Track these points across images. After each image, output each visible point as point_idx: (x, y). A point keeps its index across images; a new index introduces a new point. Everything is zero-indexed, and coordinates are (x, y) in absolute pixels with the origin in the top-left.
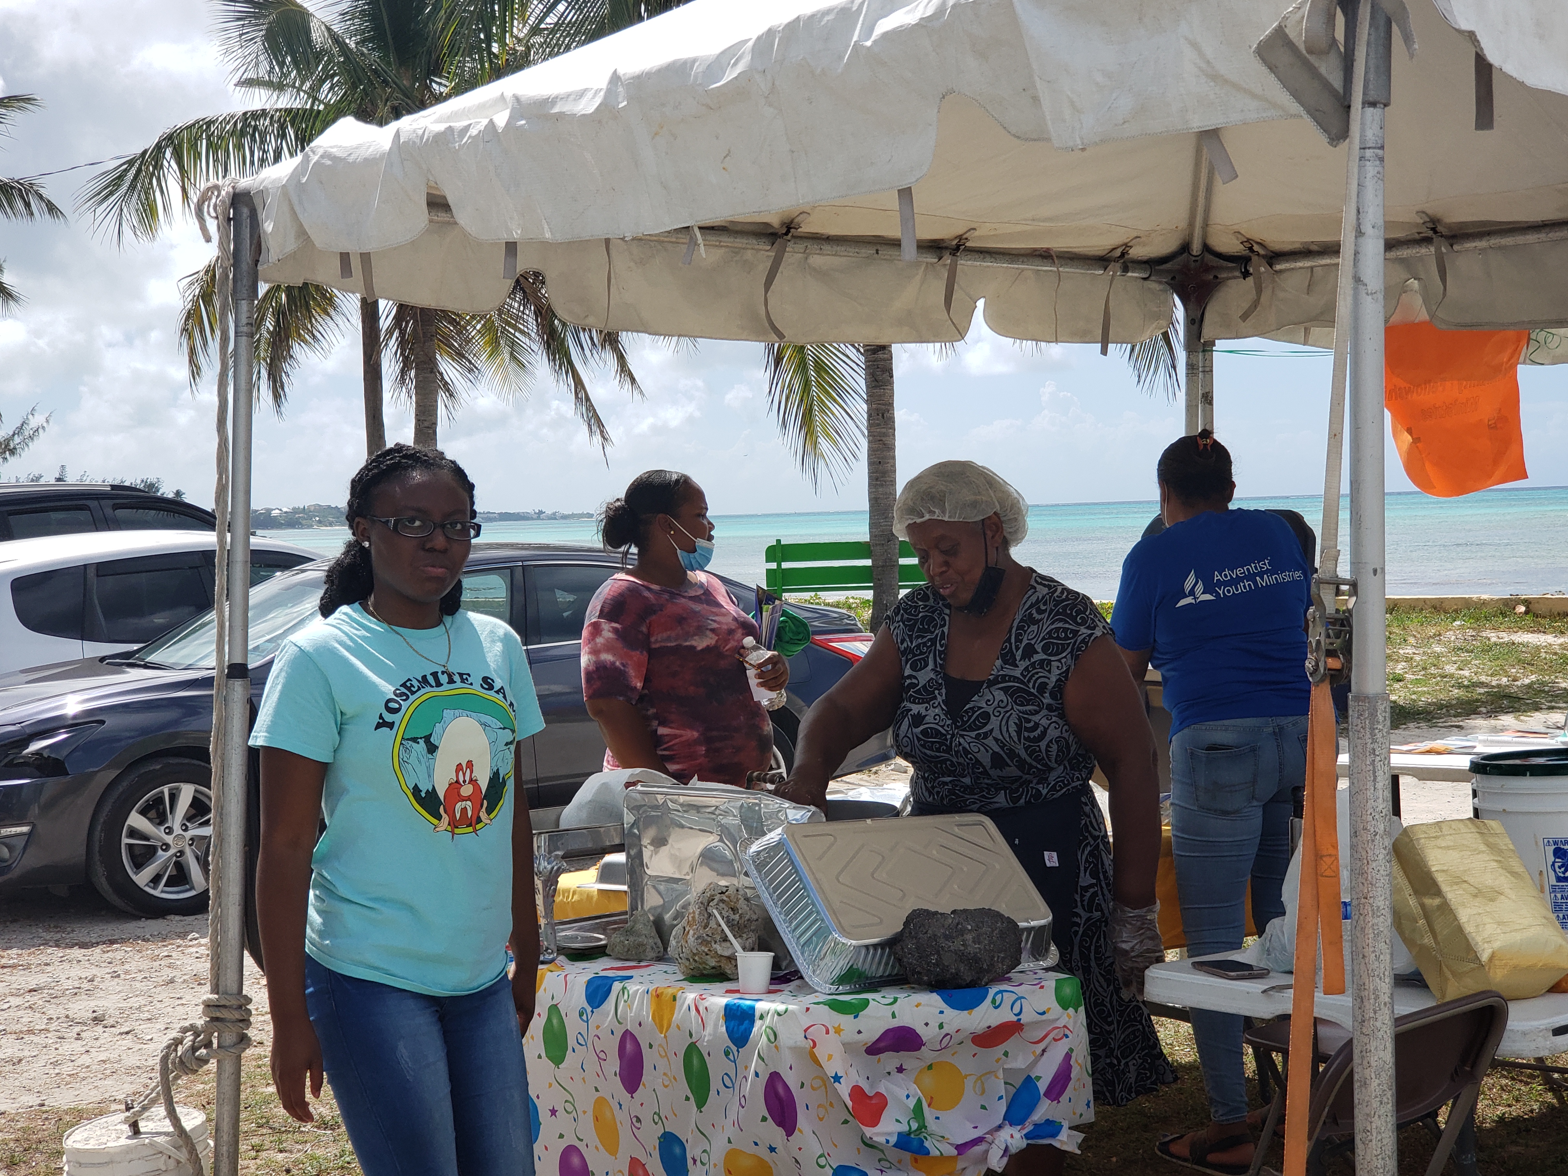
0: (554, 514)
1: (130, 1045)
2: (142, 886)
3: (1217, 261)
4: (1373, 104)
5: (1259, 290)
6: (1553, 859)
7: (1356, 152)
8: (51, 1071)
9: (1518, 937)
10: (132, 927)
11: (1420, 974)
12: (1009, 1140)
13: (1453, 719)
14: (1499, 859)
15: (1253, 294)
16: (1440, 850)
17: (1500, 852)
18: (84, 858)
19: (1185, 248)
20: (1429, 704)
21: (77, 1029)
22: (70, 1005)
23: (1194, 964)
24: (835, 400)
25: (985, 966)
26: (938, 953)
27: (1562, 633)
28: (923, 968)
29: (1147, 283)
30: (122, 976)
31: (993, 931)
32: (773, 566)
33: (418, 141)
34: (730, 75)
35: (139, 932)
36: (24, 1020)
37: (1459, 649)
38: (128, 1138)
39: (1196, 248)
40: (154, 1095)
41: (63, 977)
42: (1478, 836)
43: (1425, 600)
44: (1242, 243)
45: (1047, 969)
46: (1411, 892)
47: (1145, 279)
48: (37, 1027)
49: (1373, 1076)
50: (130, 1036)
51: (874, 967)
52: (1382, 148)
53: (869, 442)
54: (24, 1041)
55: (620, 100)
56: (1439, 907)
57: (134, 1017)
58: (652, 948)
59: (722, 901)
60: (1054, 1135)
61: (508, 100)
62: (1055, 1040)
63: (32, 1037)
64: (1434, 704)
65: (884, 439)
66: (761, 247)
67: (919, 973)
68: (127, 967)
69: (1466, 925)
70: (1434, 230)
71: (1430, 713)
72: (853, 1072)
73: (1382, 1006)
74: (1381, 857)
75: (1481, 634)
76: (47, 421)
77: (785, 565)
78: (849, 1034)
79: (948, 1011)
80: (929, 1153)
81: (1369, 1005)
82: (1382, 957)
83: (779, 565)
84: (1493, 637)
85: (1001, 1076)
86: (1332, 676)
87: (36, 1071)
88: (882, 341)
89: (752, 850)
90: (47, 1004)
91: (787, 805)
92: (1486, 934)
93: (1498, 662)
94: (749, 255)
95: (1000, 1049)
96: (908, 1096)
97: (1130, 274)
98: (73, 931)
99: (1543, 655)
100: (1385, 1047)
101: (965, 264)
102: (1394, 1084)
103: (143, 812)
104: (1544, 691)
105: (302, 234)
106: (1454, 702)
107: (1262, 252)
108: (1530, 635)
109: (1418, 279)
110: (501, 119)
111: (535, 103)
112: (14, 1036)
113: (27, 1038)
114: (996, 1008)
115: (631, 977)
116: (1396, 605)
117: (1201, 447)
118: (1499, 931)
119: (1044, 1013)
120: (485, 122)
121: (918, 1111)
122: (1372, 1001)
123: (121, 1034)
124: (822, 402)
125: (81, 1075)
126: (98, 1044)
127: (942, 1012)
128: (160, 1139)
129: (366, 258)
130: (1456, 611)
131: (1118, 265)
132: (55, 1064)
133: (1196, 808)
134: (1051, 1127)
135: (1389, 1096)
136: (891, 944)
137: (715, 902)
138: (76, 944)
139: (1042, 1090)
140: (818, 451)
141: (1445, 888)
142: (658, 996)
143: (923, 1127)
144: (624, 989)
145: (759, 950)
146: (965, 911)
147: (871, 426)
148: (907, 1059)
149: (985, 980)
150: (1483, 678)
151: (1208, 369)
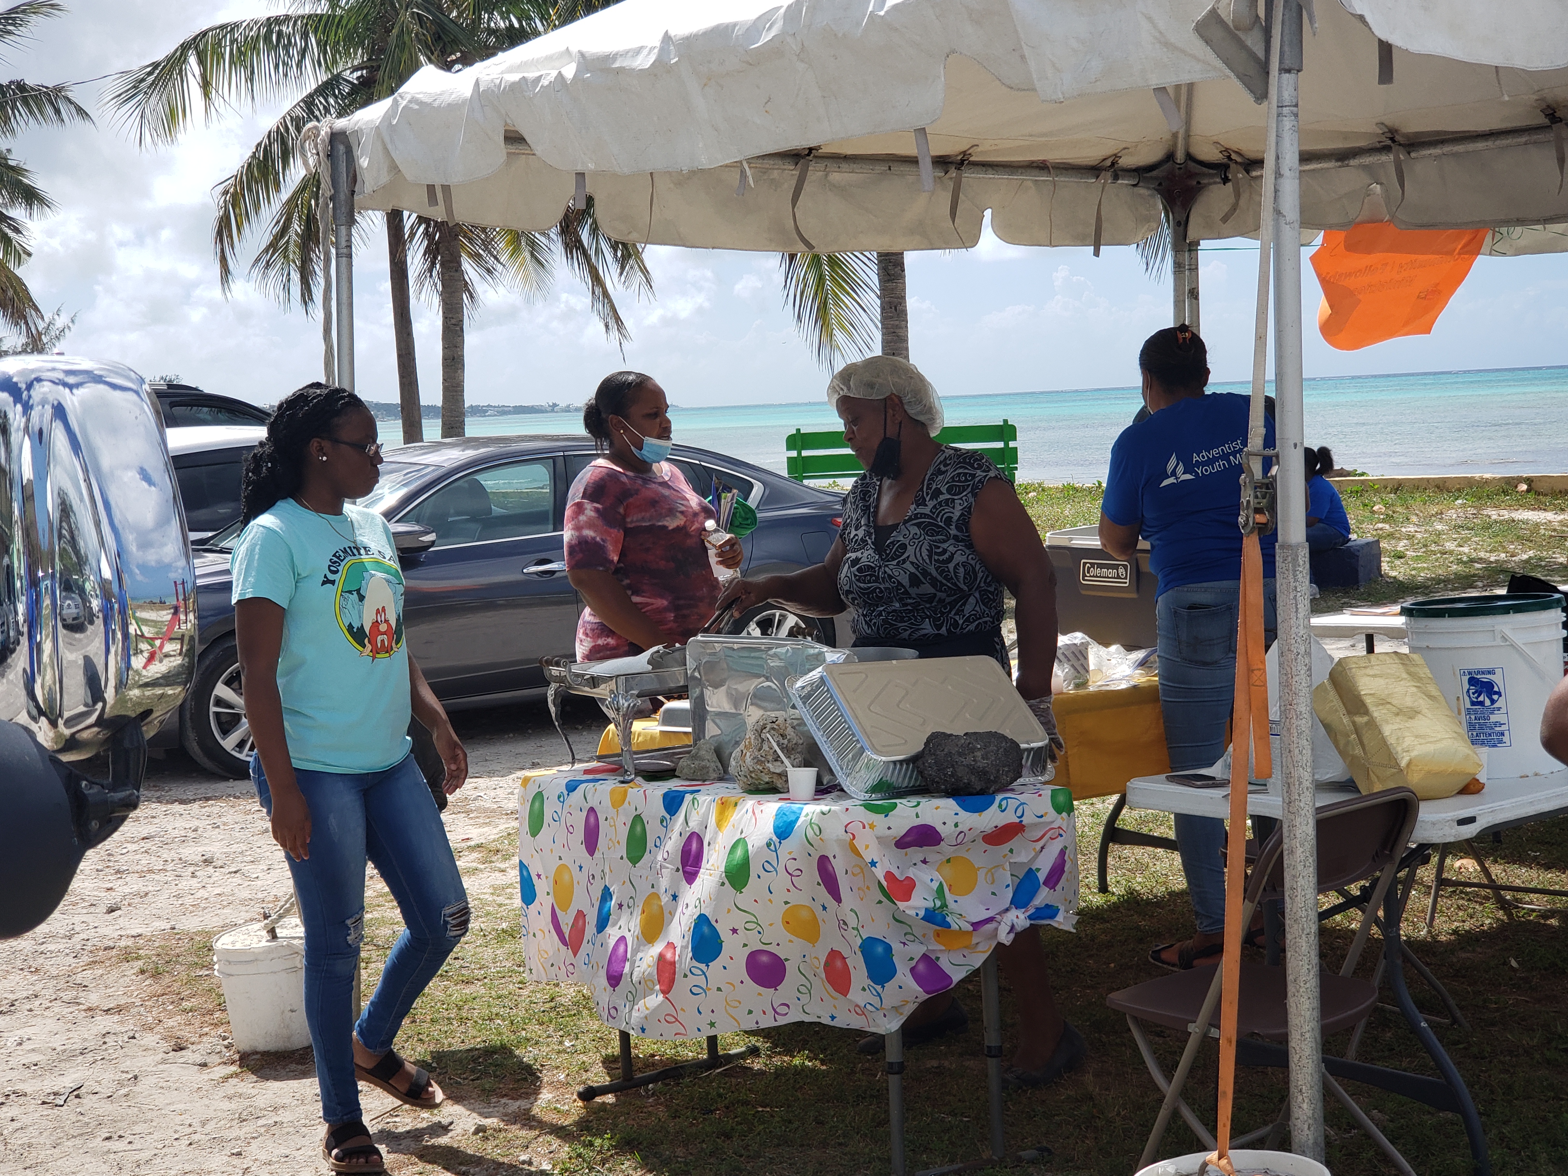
0: (568, 406)
1: (240, 882)
2: (229, 750)
3: (1198, 169)
4: (1289, 71)
5: (1238, 195)
6: (1468, 686)
7: (1274, 110)
8: (175, 903)
9: (1430, 748)
10: (222, 786)
11: (1354, 782)
12: (1015, 920)
13: (1450, 593)
14: (1418, 684)
15: (1232, 200)
16: (1369, 678)
17: (1420, 679)
18: (178, 724)
19: (1170, 156)
20: (1428, 579)
21: (191, 869)
22: (181, 850)
23: (1167, 777)
24: (848, 294)
25: (992, 778)
26: (953, 766)
27: (1562, 510)
28: (941, 779)
29: (1136, 189)
30: (222, 827)
31: (998, 750)
32: (794, 454)
33: (496, 90)
34: (766, 38)
35: (230, 791)
36: (143, 862)
37: (1460, 527)
38: (267, 941)
39: (1180, 156)
40: (288, 905)
41: (170, 828)
42: (1401, 666)
43: (1428, 480)
44: (1221, 152)
45: (1045, 783)
46: (1345, 712)
47: (1134, 186)
48: (155, 868)
49: (1298, 845)
50: (238, 875)
51: (900, 780)
52: (1296, 106)
53: (883, 335)
54: (146, 878)
55: (672, 57)
56: (1367, 723)
57: (239, 859)
58: (714, 770)
59: (773, 729)
60: (1053, 916)
61: (574, 55)
62: (1052, 839)
63: (153, 876)
64: (1433, 579)
65: (897, 331)
66: (785, 167)
67: (938, 783)
68: (224, 819)
69: (1388, 738)
70: (1392, 139)
71: (1427, 587)
72: (886, 860)
73: (1305, 790)
74: (1302, 672)
75: (1482, 512)
76: (73, 321)
77: (805, 453)
78: (881, 830)
79: (962, 813)
80: (950, 927)
81: (1295, 790)
82: (1304, 751)
83: (799, 453)
84: (1494, 514)
85: (1008, 868)
86: (1259, 528)
87: (162, 901)
88: (895, 249)
89: (797, 686)
90: (160, 849)
91: (825, 649)
92: (1405, 745)
93: (1499, 539)
94: (775, 174)
95: (1006, 847)
96: (932, 880)
97: (1120, 182)
98: (170, 790)
99: (1543, 532)
100: (1308, 823)
101: (969, 177)
102: (1315, 852)
103: (228, 683)
104: (1540, 566)
105: (394, 168)
106: (1452, 577)
107: (1239, 160)
108: (1531, 513)
109: (1381, 184)
110: (569, 72)
111: (598, 59)
112: (137, 875)
113: (148, 876)
114: (1003, 811)
115: (699, 791)
116: (1400, 485)
117: (1181, 341)
118: (1416, 743)
119: (1042, 816)
120: (554, 73)
121: (940, 890)
122: (1297, 786)
123: (230, 873)
124: (836, 295)
125: (202, 905)
126: (211, 881)
127: (956, 814)
128: (295, 942)
129: (446, 189)
130: (1459, 490)
131: (1109, 174)
132: (178, 897)
133: (1179, 660)
134: (1050, 911)
135: (1311, 861)
136: (914, 760)
137: (767, 729)
138: (176, 801)
139: (1042, 879)
140: (834, 343)
141: (1371, 708)
142: (723, 803)
143: (944, 905)
144: (694, 799)
145: (805, 766)
146: (975, 733)
147: (885, 318)
148: (927, 851)
149: (992, 789)
150: (1482, 555)
151: (1193, 267)
